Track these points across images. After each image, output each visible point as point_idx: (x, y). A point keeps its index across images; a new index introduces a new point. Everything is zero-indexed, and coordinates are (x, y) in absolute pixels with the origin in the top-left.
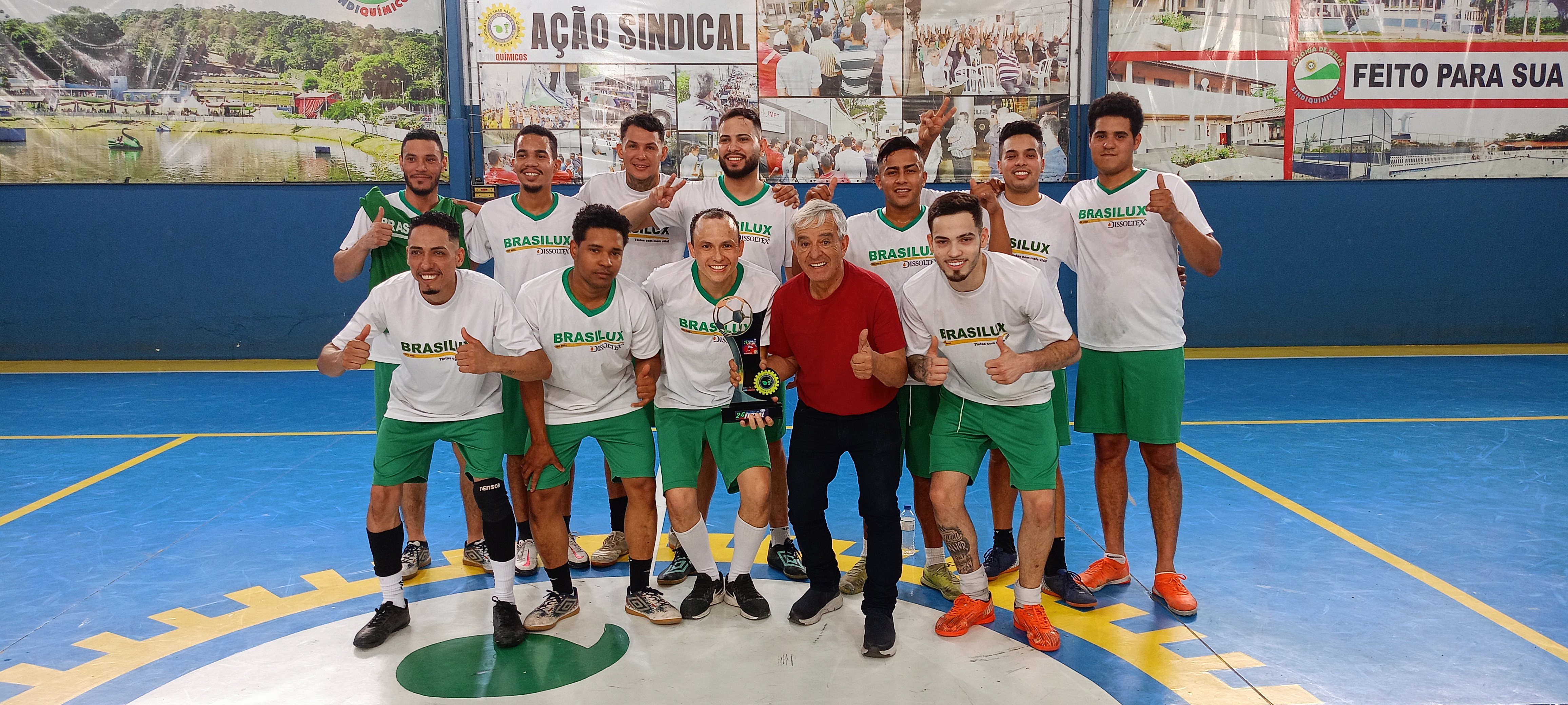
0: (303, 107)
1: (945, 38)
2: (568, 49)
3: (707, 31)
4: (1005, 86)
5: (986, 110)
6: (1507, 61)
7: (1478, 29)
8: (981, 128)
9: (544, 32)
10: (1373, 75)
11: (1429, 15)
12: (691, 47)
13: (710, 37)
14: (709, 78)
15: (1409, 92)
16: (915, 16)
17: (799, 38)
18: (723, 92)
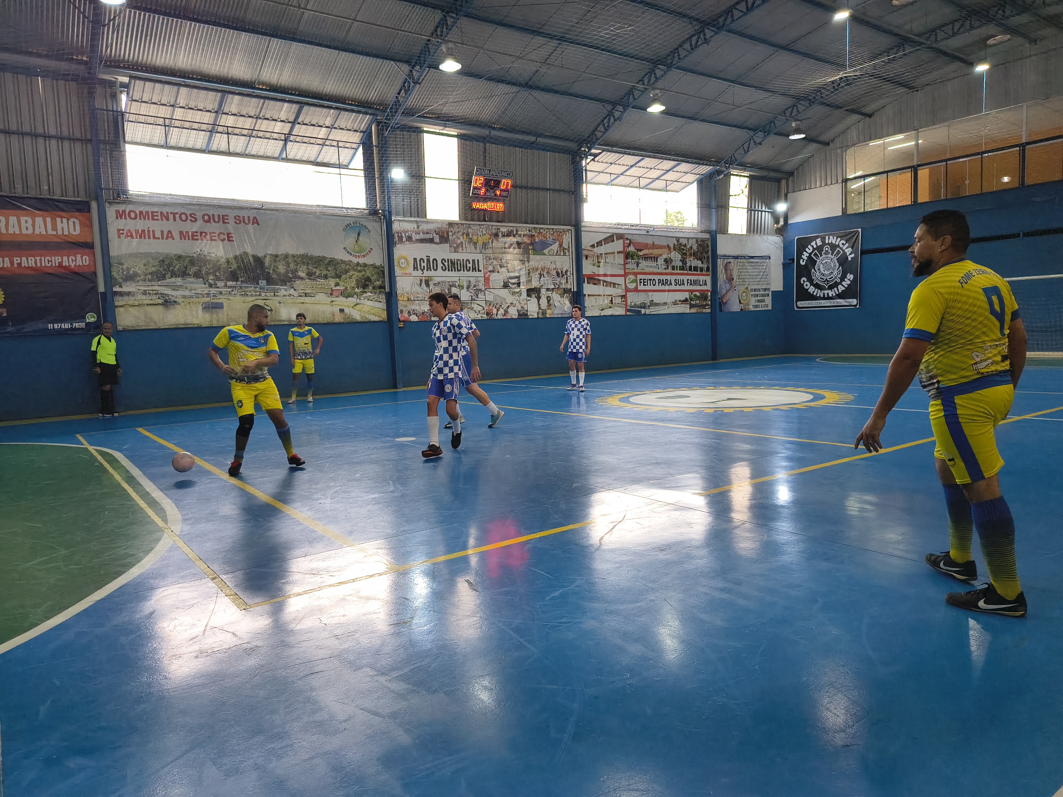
0: (334, 293)
1: (537, 269)
2: (425, 271)
3: (468, 265)
4: (554, 284)
5: (549, 293)
6: (673, 278)
7: (665, 269)
8: (549, 299)
9: (417, 265)
10: (644, 282)
11: (654, 264)
12: (464, 271)
13: (470, 267)
14: (470, 282)
15: (652, 287)
16: (528, 261)
17: (496, 268)
18: (474, 287)
